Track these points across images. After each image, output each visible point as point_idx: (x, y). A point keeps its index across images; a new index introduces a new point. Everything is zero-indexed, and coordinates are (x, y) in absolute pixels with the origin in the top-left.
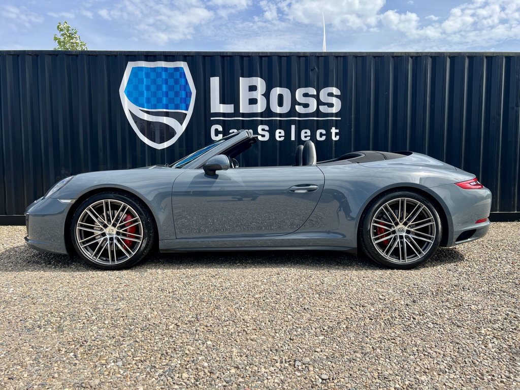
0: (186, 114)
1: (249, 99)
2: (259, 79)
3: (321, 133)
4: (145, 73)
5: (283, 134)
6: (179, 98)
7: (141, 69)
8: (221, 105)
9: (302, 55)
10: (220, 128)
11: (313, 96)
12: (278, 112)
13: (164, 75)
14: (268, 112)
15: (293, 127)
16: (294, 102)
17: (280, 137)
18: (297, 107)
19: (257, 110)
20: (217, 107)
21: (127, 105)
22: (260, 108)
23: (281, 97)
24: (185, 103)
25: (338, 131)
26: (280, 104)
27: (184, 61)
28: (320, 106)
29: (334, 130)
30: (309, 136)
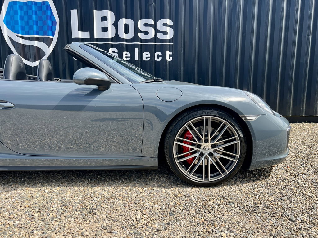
0: (52, 39)
1: (102, 28)
2: (109, 12)
3: (158, 55)
4: (19, 6)
5: (129, 55)
6: (46, 27)
7: (16, 3)
8: (80, 32)
11: (151, 26)
12: (125, 38)
13: (34, 8)
14: (117, 38)
15: (136, 50)
16: (137, 30)
17: (127, 57)
18: (139, 34)
19: (108, 36)
20: (77, 33)
22: (110, 34)
23: (126, 27)
24: (52, 30)
25: (171, 53)
26: (126, 31)
28: (157, 34)
29: (168, 53)
30: (149, 57)
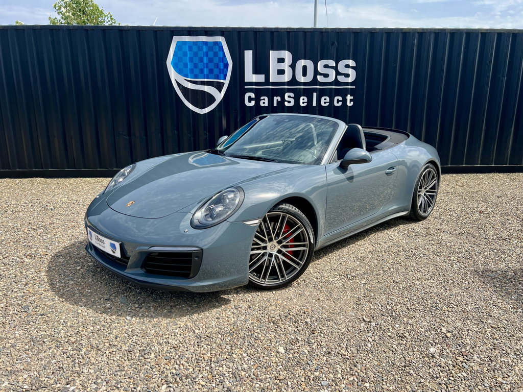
0: (224, 83)
1: (278, 70)
2: (287, 52)
3: (338, 100)
4: (189, 46)
5: (306, 100)
6: (218, 69)
7: (185, 43)
8: (254, 75)
9: (324, 31)
10: (253, 96)
11: (332, 67)
12: (302, 81)
13: (205, 49)
14: (293, 81)
15: (315, 94)
16: (316, 72)
17: (303, 103)
18: (319, 77)
19: (285, 79)
20: (250, 76)
21: (174, 75)
22: (287, 78)
23: (305, 68)
24: (223, 73)
25: (352, 98)
26: (305, 74)
27: (222, 35)
28: (338, 76)
29: (349, 97)
30: (328, 102)
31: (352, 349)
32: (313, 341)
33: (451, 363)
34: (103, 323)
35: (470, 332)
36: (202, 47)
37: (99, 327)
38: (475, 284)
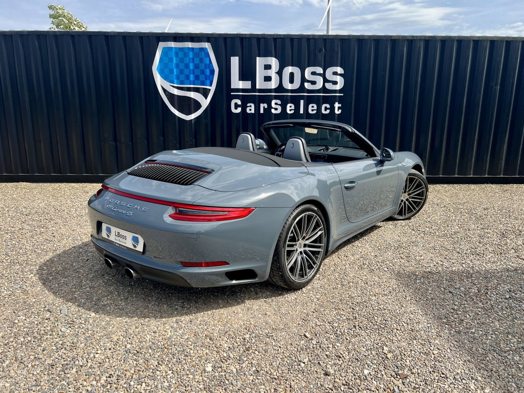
0: (210, 90)
1: (265, 77)
2: (274, 59)
3: (326, 107)
4: (175, 52)
5: (293, 107)
6: (204, 76)
7: (170, 49)
8: (241, 82)
9: (311, 37)
10: (239, 102)
11: (320, 74)
12: (289, 88)
13: (191, 55)
14: (280, 88)
15: (302, 102)
16: (303, 80)
17: (290, 110)
18: (306, 84)
19: (271, 86)
20: (237, 83)
21: (159, 81)
22: (273, 84)
23: (292, 75)
24: (209, 80)
25: (340, 105)
26: (292, 81)
27: (208, 41)
28: (326, 84)
29: (337, 105)
30: (315, 110)
31: (283, 368)
32: (245, 359)
33: (382, 386)
34: (36, 334)
35: (413, 352)
36: (188, 53)
37: (29, 339)
38: (434, 301)
